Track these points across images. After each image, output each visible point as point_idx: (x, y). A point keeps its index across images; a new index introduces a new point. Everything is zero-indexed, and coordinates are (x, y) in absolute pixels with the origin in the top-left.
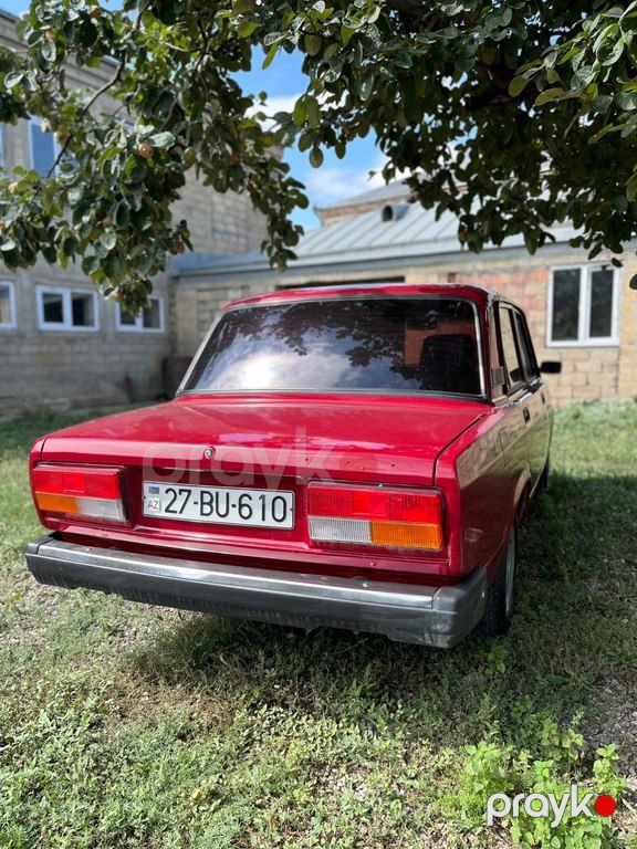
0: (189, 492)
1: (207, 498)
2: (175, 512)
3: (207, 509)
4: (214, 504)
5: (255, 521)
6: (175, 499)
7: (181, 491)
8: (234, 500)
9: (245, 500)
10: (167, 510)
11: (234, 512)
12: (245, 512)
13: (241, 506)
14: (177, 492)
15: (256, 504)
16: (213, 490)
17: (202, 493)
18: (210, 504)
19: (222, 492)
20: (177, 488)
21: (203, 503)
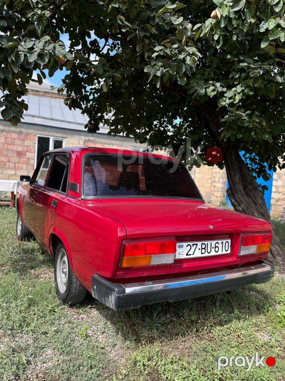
0: (197, 244)
1: (204, 246)
2: (191, 255)
3: (203, 251)
4: (206, 248)
5: (220, 253)
6: (190, 249)
7: (193, 245)
8: (213, 246)
9: (217, 245)
10: (187, 255)
11: (213, 250)
12: (217, 249)
13: (216, 247)
14: (192, 246)
15: (220, 246)
16: (206, 243)
17: (202, 244)
18: (205, 249)
19: (209, 243)
20: (191, 244)
21: (202, 249)
